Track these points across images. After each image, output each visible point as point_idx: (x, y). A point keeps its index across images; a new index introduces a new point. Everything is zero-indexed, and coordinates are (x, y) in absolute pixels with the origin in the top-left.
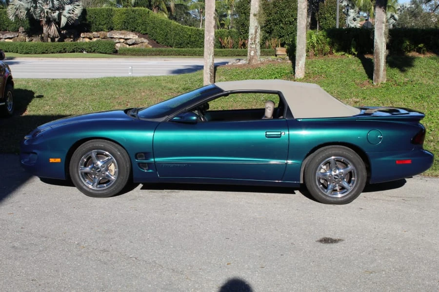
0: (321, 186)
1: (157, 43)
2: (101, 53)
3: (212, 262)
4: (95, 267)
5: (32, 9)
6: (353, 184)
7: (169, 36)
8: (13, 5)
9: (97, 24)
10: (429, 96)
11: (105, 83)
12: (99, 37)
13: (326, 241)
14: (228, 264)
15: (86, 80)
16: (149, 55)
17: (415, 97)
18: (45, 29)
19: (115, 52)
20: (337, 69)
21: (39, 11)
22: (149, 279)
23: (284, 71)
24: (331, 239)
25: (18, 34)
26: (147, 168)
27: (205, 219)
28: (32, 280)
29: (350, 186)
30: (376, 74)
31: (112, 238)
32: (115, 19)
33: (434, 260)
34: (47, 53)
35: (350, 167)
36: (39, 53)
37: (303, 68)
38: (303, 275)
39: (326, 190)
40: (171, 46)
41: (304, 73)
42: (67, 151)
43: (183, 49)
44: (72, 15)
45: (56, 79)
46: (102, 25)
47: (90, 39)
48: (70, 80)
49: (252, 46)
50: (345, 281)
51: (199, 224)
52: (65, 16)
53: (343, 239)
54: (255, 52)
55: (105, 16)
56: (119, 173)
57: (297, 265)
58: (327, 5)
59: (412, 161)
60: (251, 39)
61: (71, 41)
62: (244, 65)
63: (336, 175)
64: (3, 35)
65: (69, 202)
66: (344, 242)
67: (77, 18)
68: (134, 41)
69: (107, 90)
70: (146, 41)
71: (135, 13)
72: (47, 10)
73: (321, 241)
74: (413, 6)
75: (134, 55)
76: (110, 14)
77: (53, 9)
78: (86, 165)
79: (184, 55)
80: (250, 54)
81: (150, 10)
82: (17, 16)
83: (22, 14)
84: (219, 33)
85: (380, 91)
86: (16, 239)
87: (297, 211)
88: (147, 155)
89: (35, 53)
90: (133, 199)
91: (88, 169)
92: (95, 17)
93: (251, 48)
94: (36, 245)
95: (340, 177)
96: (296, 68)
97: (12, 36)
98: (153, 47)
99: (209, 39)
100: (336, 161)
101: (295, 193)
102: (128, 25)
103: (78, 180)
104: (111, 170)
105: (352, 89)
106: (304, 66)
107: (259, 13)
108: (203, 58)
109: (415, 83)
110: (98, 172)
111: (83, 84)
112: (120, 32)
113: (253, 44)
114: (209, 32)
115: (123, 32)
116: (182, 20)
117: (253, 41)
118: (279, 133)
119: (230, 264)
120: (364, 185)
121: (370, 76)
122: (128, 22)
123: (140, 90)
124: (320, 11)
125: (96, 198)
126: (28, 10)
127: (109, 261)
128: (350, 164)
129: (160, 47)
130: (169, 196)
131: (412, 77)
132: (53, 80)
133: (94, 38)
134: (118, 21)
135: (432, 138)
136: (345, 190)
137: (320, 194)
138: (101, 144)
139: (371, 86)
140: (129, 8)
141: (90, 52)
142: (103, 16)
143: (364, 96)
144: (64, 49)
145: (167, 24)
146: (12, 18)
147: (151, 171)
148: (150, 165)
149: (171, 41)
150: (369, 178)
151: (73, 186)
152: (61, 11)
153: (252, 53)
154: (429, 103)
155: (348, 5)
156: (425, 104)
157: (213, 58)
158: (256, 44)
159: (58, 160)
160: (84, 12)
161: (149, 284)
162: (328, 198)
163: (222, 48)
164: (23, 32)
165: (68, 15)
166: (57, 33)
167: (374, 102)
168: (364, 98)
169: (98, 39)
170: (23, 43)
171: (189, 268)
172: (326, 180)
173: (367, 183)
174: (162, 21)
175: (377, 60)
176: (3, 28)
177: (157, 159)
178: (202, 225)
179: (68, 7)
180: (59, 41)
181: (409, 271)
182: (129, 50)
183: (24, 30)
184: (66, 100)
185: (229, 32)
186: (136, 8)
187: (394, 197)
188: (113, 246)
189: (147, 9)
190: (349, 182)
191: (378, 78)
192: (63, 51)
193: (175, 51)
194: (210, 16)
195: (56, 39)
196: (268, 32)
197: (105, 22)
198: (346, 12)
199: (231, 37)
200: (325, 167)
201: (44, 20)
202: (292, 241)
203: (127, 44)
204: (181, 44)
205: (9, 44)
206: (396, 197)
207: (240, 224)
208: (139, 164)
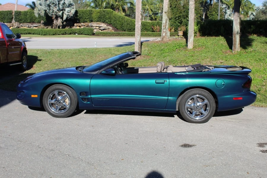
0: (189, 112)
1: (117, 29)
2: (85, 35)
3: (113, 158)
4: (42, 160)
5: (48, 11)
6: (207, 111)
7: (123, 25)
8: (37, 8)
9: (84, 18)
10: (264, 59)
11: (80, 52)
12: (85, 26)
13: (185, 146)
14: (122, 160)
15: (70, 50)
16: (112, 36)
17: (255, 60)
18: (55, 22)
19: (94, 34)
20: (212, 43)
21: (52, 12)
22: (72, 168)
23: (182, 45)
24: (189, 145)
25: (40, 24)
26: (87, 101)
27: (117, 131)
28: (3, 168)
29: (206, 113)
30: (234, 46)
31: (59, 143)
32: (94, 15)
33: (248, 158)
34: (56, 35)
35: (206, 101)
36: (51, 35)
37: (192, 43)
38: (165, 167)
39: (191, 115)
40: (125, 31)
41: (192, 46)
42: (41, 90)
43: (132, 32)
44: (69, 14)
45: (54, 49)
46: (87, 19)
47: (80, 27)
48: (61, 50)
49: (164, 30)
50: (189, 171)
51: (112, 135)
52: (65, 14)
53: (196, 145)
54: (166, 34)
55: (88, 14)
56: (71, 104)
57: (163, 160)
58: (214, 7)
59: (242, 98)
60: (164, 26)
61: (69, 28)
62: (159, 41)
63: (197, 106)
64: (32, 24)
65: (41, 120)
66: (196, 147)
67: (72, 16)
68: (104, 28)
69: (81, 55)
70: (111, 28)
71: (105, 12)
72: (56, 11)
73: (182, 146)
74: (264, 8)
75: (104, 36)
76: (91, 13)
77: (59, 10)
78: (52, 99)
79: (132, 36)
80: (163, 35)
81: (113, 11)
82: (39, 14)
83: (42, 13)
84: (152, 23)
85: (236, 56)
86: (3, 142)
87: (173, 127)
88: (87, 93)
89: (49, 35)
90: (79, 119)
91: (53, 101)
92: (83, 15)
93: (163, 31)
94: (13, 146)
95: (200, 107)
96: (188, 43)
97: (37, 25)
98: (115, 31)
99: (138, 26)
100: (197, 98)
101: (174, 117)
102: (101, 19)
103: (47, 107)
104: (67, 102)
105: (220, 55)
106: (193, 42)
107: (168, 11)
108: (135, 37)
109: (256, 51)
110: (59, 103)
111: (68, 52)
112: (96, 23)
113: (164, 29)
114: (138, 22)
115: (98, 23)
116: (133, 16)
117: (164, 27)
118: (164, 81)
119: (123, 159)
120: (214, 112)
121: (231, 47)
122: (101, 17)
123: (99, 55)
124: (209, 11)
125: (57, 118)
126: (45, 11)
127: (52, 156)
128: (206, 99)
129: (118, 31)
130: (100, 117)
131: (255, 48)
132: (52, 49)
133: (82, 26)
134: (95, 17)
135: (265, 84)
136: (203, 115)
137: (188, 117)
138: (60, 87)
139: (231, 54)
140: (101, 9)
141: (80, 34)
142: (87, 14)
143: (226, 59)
144: (65, 33)
145: (123, 18)
146: (37, 15)
147: (89, 103)
148: (88, 99)
149: (125, 28)
150: (217, 108)
151: (45, 111)
152: (63, 11)
153: (164, 34)
154: (264, 64)
155: (226, 7)
156: (262, 64)
157: (140, 37)
158: (166, 29)
159: (36, 96)
160: (76, 12)
161: (71, 171)
162: (192, 120)
163: (153, 32)
164: (43, 23)
165: (67, 14)
166: (61, 24)
167: (232, 63)
168: (226, 60)
169: (84, 27)
170: (43, 29)
171: (98, 161)
172: (191, 109)
173: (216, 111)
174: (120, 17)
175: (235, 38)
176: (32, 21)
177: (92, 96)
178: (114, 135)
179: (67, 9)
180: (62, 28)
181: (231, 166)
182: (101, 33)
183: (43, 22)
184: (57, 61)
185: (158, 23)
186: (105, 9)
187: (233, 119)
188: (58, 147)
189: (112, 10)
190: (205, 110)
191: (235, 49)
192: (65, 34)
193: (127, 33)
194: (139, 13)
195: (61, 27)
196: (180, 23)
197: (88, 17)
198: (225, 11)
199: (159, 25)
200: (191, 101)
201: (54, 16)
202: (165, 146)
203: (100, 29)
204: (130, 30)
205: (35, 30)
206: (235, 119)
207: (137, 135)
208: (82, 98)
